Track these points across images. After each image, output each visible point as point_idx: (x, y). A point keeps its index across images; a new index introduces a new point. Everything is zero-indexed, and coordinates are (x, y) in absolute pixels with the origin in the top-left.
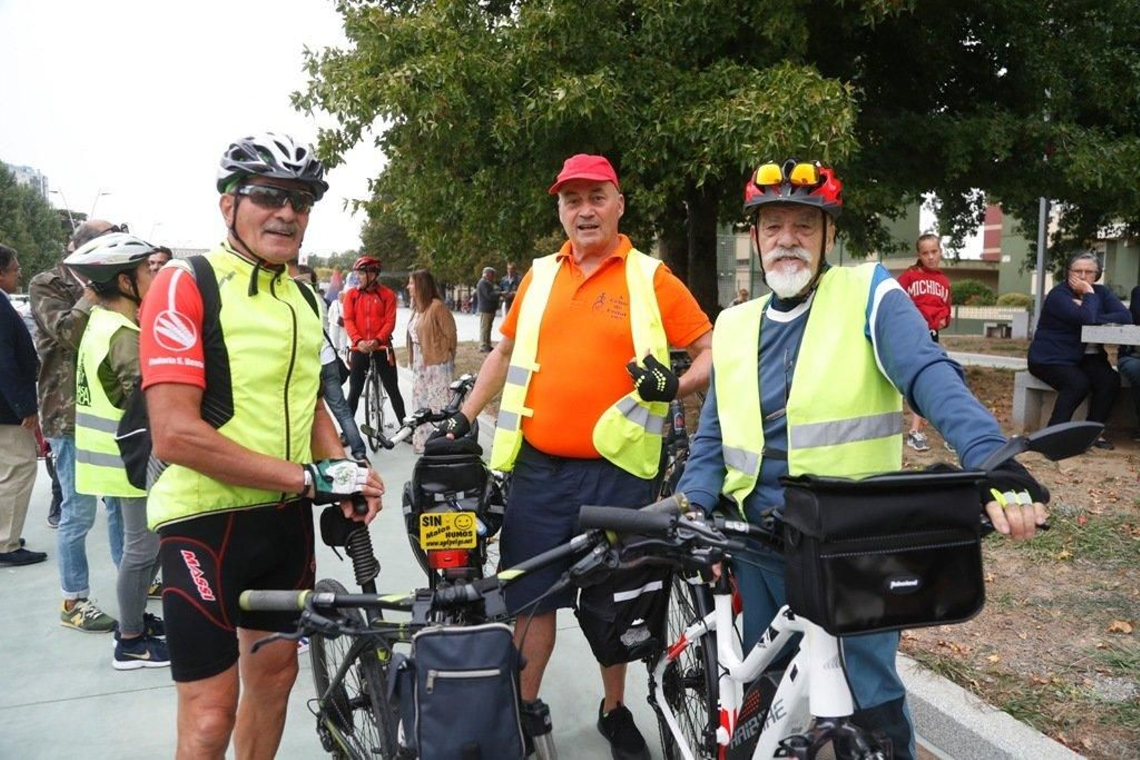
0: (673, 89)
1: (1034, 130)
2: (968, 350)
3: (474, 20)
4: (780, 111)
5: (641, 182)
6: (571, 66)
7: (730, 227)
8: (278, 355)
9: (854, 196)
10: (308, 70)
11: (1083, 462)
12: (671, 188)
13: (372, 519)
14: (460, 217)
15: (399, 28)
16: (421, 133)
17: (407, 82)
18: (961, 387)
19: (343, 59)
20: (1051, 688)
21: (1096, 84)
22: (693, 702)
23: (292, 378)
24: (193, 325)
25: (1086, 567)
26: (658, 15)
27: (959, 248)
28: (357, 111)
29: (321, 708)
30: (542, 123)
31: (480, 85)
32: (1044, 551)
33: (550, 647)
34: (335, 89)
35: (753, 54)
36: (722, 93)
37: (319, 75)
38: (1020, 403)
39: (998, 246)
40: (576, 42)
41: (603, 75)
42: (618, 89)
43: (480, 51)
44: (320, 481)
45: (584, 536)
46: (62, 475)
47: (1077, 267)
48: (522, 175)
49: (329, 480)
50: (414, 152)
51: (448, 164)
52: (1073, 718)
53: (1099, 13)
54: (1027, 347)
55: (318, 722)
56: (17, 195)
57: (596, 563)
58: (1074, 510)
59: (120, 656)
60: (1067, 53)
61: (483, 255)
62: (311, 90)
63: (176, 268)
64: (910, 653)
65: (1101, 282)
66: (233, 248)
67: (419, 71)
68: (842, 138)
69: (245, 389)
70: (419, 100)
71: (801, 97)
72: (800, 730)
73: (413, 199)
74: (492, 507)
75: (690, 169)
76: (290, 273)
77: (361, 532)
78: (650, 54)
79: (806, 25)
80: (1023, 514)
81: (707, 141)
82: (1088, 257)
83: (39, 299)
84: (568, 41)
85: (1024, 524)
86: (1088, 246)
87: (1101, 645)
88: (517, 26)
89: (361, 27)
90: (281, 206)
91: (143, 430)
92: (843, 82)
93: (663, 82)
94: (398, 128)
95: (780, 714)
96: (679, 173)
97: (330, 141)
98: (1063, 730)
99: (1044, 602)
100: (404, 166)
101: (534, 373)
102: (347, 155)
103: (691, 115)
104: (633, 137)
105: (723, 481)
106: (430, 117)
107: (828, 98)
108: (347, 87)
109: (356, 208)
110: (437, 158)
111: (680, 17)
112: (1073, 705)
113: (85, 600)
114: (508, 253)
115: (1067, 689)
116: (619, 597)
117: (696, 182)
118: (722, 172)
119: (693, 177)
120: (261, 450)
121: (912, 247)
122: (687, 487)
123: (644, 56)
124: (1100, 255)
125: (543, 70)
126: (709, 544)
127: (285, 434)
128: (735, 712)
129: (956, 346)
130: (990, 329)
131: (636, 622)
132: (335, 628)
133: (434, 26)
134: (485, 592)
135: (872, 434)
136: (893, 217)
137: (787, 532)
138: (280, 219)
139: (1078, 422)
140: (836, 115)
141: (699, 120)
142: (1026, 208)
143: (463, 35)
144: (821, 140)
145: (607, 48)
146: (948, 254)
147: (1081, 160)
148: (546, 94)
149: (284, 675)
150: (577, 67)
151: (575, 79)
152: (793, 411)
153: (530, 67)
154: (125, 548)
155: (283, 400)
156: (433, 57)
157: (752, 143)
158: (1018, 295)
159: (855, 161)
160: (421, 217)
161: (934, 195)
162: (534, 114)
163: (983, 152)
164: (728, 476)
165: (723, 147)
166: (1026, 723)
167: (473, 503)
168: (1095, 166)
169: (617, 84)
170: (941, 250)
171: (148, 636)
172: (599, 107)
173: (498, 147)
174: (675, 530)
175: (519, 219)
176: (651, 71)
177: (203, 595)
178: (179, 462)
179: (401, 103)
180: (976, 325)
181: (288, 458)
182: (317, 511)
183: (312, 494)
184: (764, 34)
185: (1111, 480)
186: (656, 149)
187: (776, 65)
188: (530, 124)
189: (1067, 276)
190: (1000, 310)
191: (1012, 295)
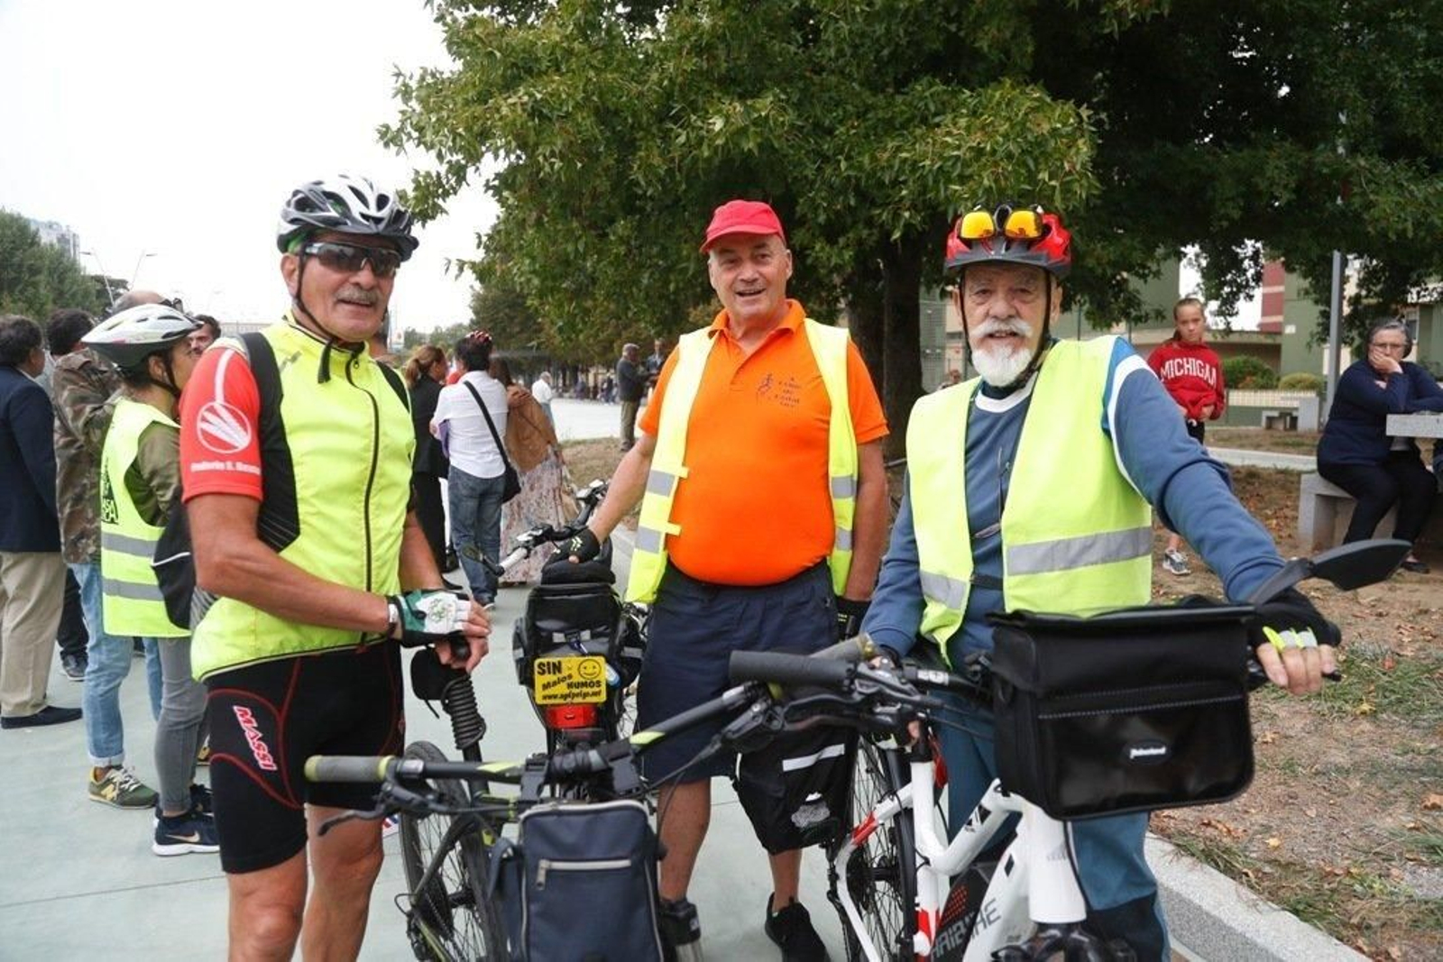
0: (861, 116)
1: (1324, 164)
2: (1242, 446)
3: (608, 31)
4: (997, 143)
5: (821, 234)
6: (732, 88)
7: (938, 291)
8: (356, 457)
9: (1094, 250)
10: (399, 96)
11: (1390, 589)
12: (860, 242)
13: (475, 665)
14: (594, 281)
15: (514, 43)
16: (542, 174)
17: (524, 110)
18: (1226, 494)
19: (443, 82)
20: (1347, 880)
21: (1405, 105)
22: (886, 899)
23: (374, 487)
24: (246, 420)
25: (1393, 725)
26: (842, 23)
27: (1231, 315)
28: (461, 147)
29: (413, 906)
30: (695, 160)
31: (616, 113)
32: (1337, 704)
33: (703, 827)
34: (434, 119)
35: (964, 71)
36: (924, 121)
37: (414, 104)
38: (1307, 513)
39: (1279, 312)
40: (738, 58)
41: (771, 99)
42: (790, 117)
43: (616, 70)
44: (409, 618)
45: (740, 689)
46: (89, 610)
47: (1380, 341)
48: (671, 227)
49: (420, 616)
50: (533, 199)
51: (577, 214)
52: (1377, 919)
53: (1408, 13)
54: (1317, 443)
55: (409, 923)
56: (41, 258)
57: (755, 724)
58: (1378, 651)
59: (162, 839)
60: (1366, 65)
61: (625, 328)
62: (403, 122)
63: (225, 349)
64: (1164, 834)
65: (1412, 358)
66: (298, 322)
67: (539, 96)
68: (1077, 176)
69: (314, 501)
70: (538, 133)
71: (1024, 124)
72: (1018, 938)
73: (533, 259)
74: (626, 649)
75: (884, 217)
76: (372, 354)
77: (461, 682)
78: (833, 72)
79: (1031, 34)
80: (1305, 660)
81: (904, 182)
82: (1394, 327)
83: (64, 388)
84: (728, 55)
85: (1307, 673)
86: (1395, 313)
87: (1412, 825)
88: (664, 38)
89: (465, 41)
90: (359, 269)
91: (187, 554)
92: (1078, 106)
93: (850, 107)
94: (513, 169)
95: (992, 918)
96: (870, 223)
97: (428, 186)
98: (1363, 935)
99: (1339, 769)
100: (521, 216)
101: (681, 478)
102: (449, 204)
103: (885, 150)
104: (811, 177)
105: (921, 617)
106: (553, 154)
107: (1059, 125)
108: (449, 117)
109: (461, 269)
110: (563, 206)
111: (868, 25)
112: (1376, 903)
113: (119, 767)
114: (654, 326)
115: (1368, 882)
116: (789, 765)
117: (889, 234)
118: (923, 221)
119: (887, 227)
120: (335, 579)
121: (1169, 315)
122: (874, 624)
123: (824, 75)
124: (1410, 324)
125: (696, 94)
126: (897, 700)
127: (365, 557)
128: (937, 912)
129: (1226, 441)
130: (1270, 419)
131: (811, 797)
132: (424, 805)
133: (558, 38)
134: (613, 760)
135: (1112, 556)
136: (1144, 277)
137: (997, 685)
138: (357, 285)
139: (1382, 538)
140: (1070, 147)
141: (894, 155)
142: (1315, 265)
143: (595, 49)
144: (1050, 179)
145: (778, 64)
146: (1217, 324)
147: (1386, 202)
148: (699, 123)
149: (366, 864)
150: (739, 90)
151: (737, 104)
152: (1010, 527)
153: (681, 90)
154: (163, 702)
155: (363, 515)
156: (557, 78)
157: (962, 184)
158: (1305, 375)
159: (1095, 207)
160: (543, 281)
161: (1197, 248)
162: (685, 149)
163: (1260, 194)
164: (927, 610)
165: (924, 190)
166: (1315, 926)
167: (602, 645)
168: (1403, 209)
169: (790, 111)
170: (1205, 319)
171: (196, 813)
172: (768, 139)
173: (640, 192)
174: (852, 682)
175: (666, 283)
176: (833, 94)
177: (261, 763)
178: (229, 595)
179: (517, 137)
180: (1251, 414)
181: (369, 588)
182: (407, 655)
183: (398, 634)
184: (977, 45)
185: (1426, 612)
186: (840, 193)
187: (993, 85)
188: (681, 161)
189: (1368, 350)
190: (1283, 394)
191: (1298, 375)
